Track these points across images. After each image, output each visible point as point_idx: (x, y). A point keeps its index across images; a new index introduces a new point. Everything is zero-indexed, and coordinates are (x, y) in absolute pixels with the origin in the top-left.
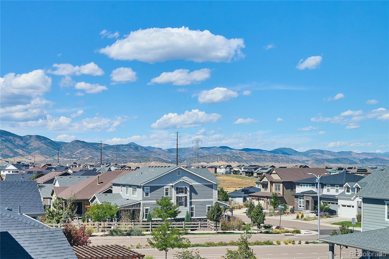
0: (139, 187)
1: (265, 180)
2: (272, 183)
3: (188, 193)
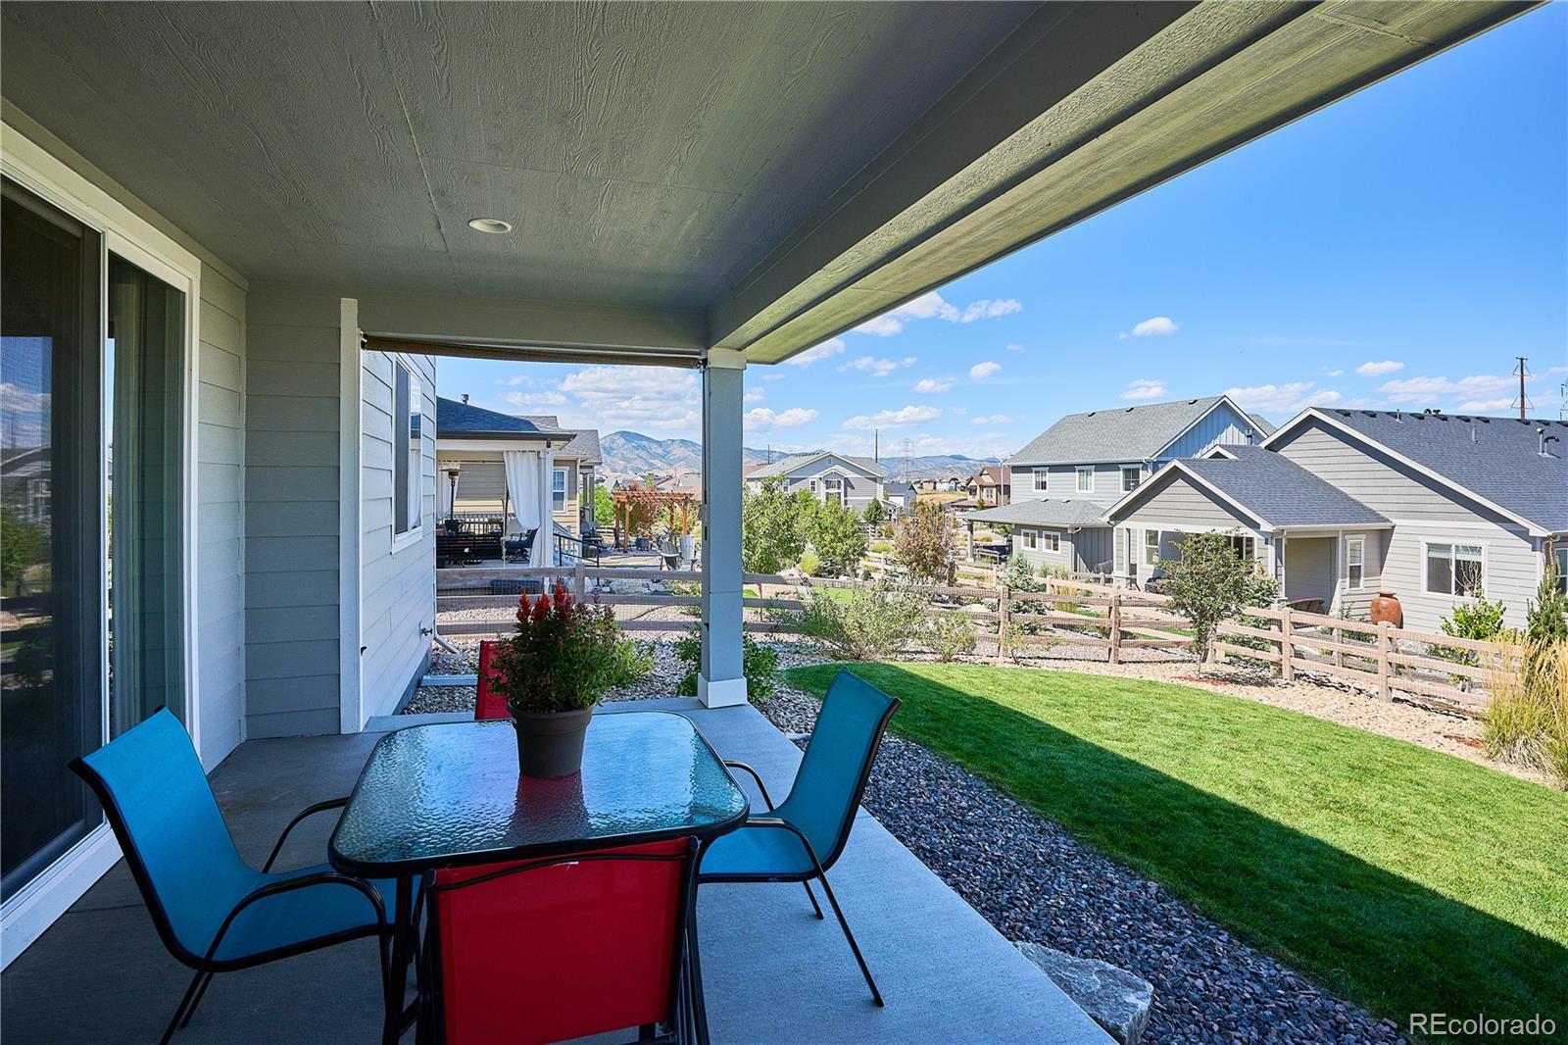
1: (973, 483)
2: (982, 487)
3: (842, 487)
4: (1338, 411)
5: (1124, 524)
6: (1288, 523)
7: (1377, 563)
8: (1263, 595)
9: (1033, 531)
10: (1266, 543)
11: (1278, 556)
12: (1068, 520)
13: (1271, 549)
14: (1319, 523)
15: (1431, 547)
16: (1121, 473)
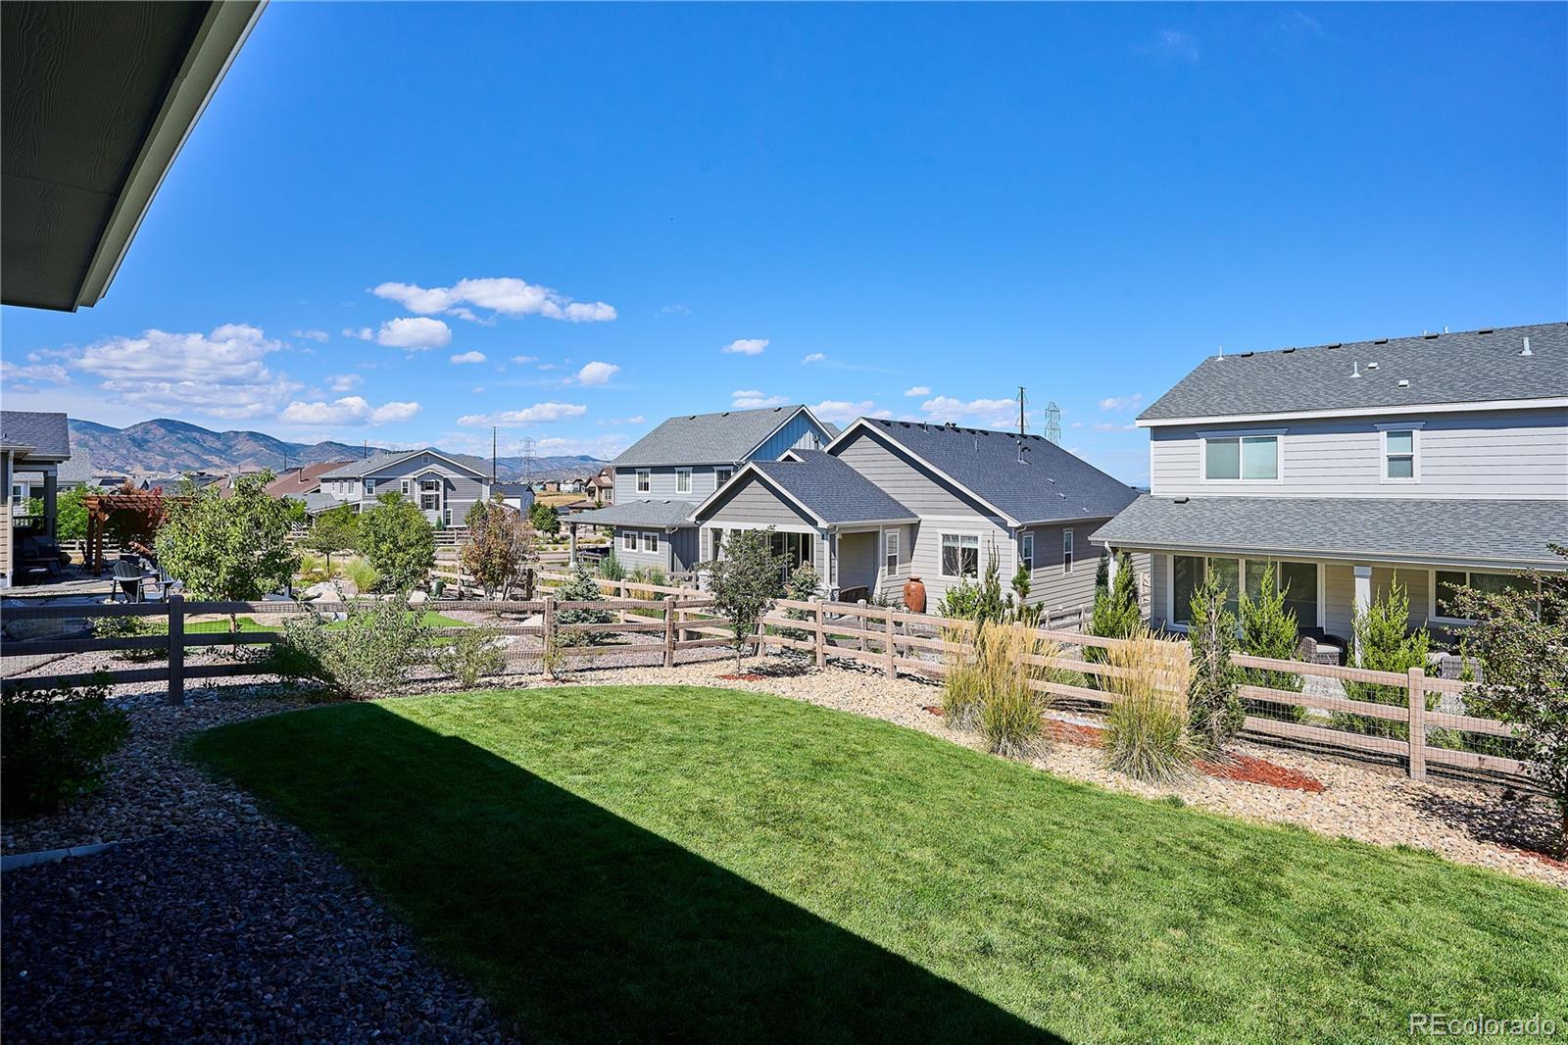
0: (357, 480)
1: (592, 484)
2: (600, 488)
3: (442, 489)
4: (882, 421)
5: (710, 524)
6: (839, 520)
7: (909, 552)
8: (807, 587)
9: (633, 533)
10: (823, 539)
11: (832, 550)
12: (666, 520)
13: (827, 544)
14: (864, 519)
15: (946, 537)
16: (716, 474)
